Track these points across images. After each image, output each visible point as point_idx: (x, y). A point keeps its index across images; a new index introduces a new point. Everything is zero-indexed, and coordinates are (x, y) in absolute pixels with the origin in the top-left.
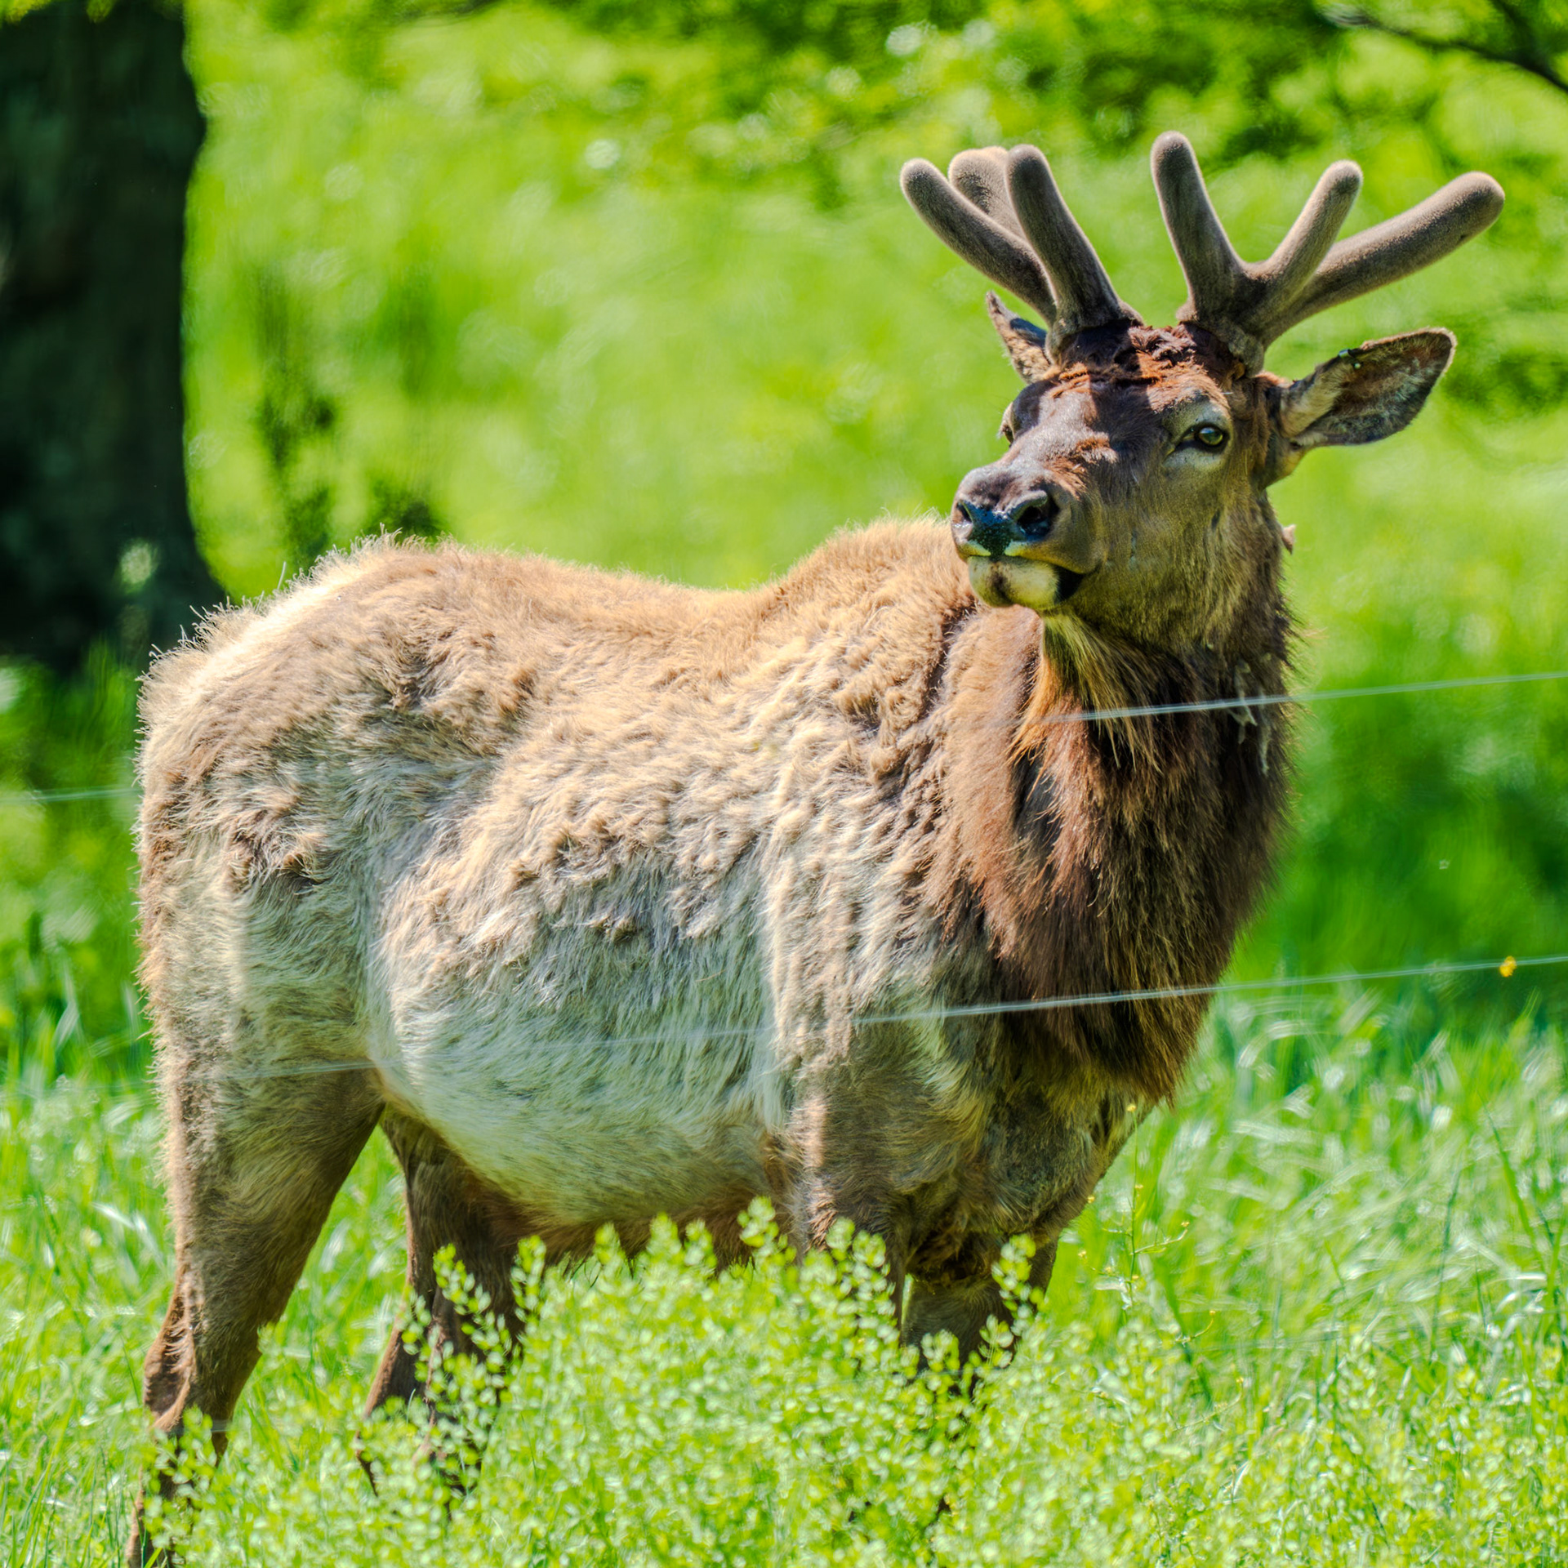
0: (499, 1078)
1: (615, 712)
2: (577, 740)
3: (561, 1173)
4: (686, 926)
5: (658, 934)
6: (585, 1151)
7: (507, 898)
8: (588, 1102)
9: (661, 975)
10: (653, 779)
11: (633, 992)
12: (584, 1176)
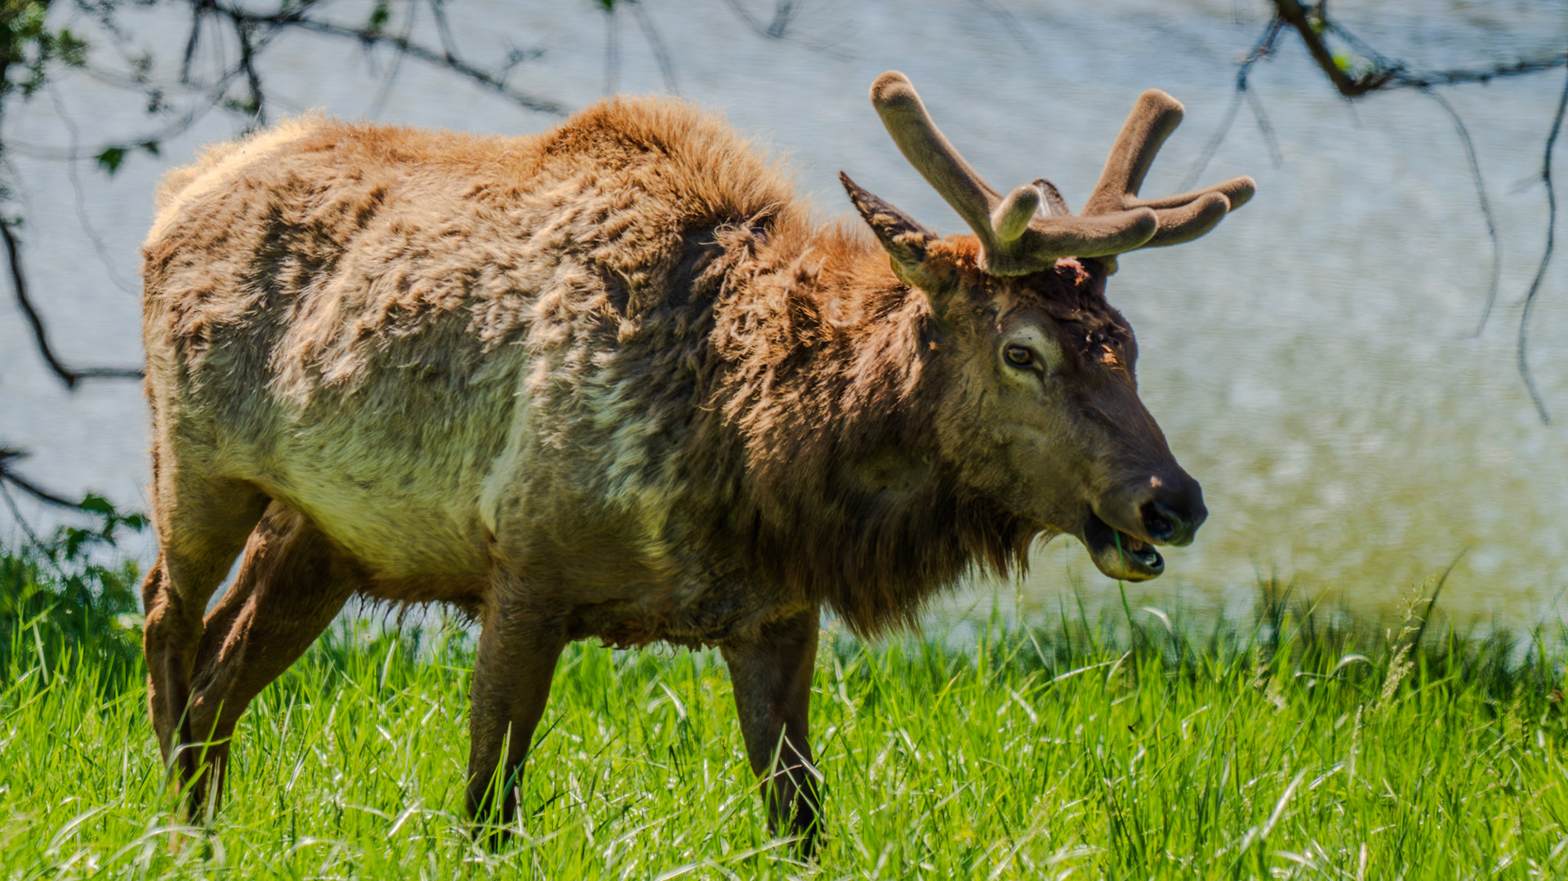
0: (349, 472)
1: (435, 214)
2: (407, 233)
3: (390, 539)
4: (470, 376)
5: (452, 378)
6: (405, 525)
7: (353, 347)
8: (402, 492)
9: (451, 406)
10: (458, 265)
11: (434, 415)
12: (405, 541)
